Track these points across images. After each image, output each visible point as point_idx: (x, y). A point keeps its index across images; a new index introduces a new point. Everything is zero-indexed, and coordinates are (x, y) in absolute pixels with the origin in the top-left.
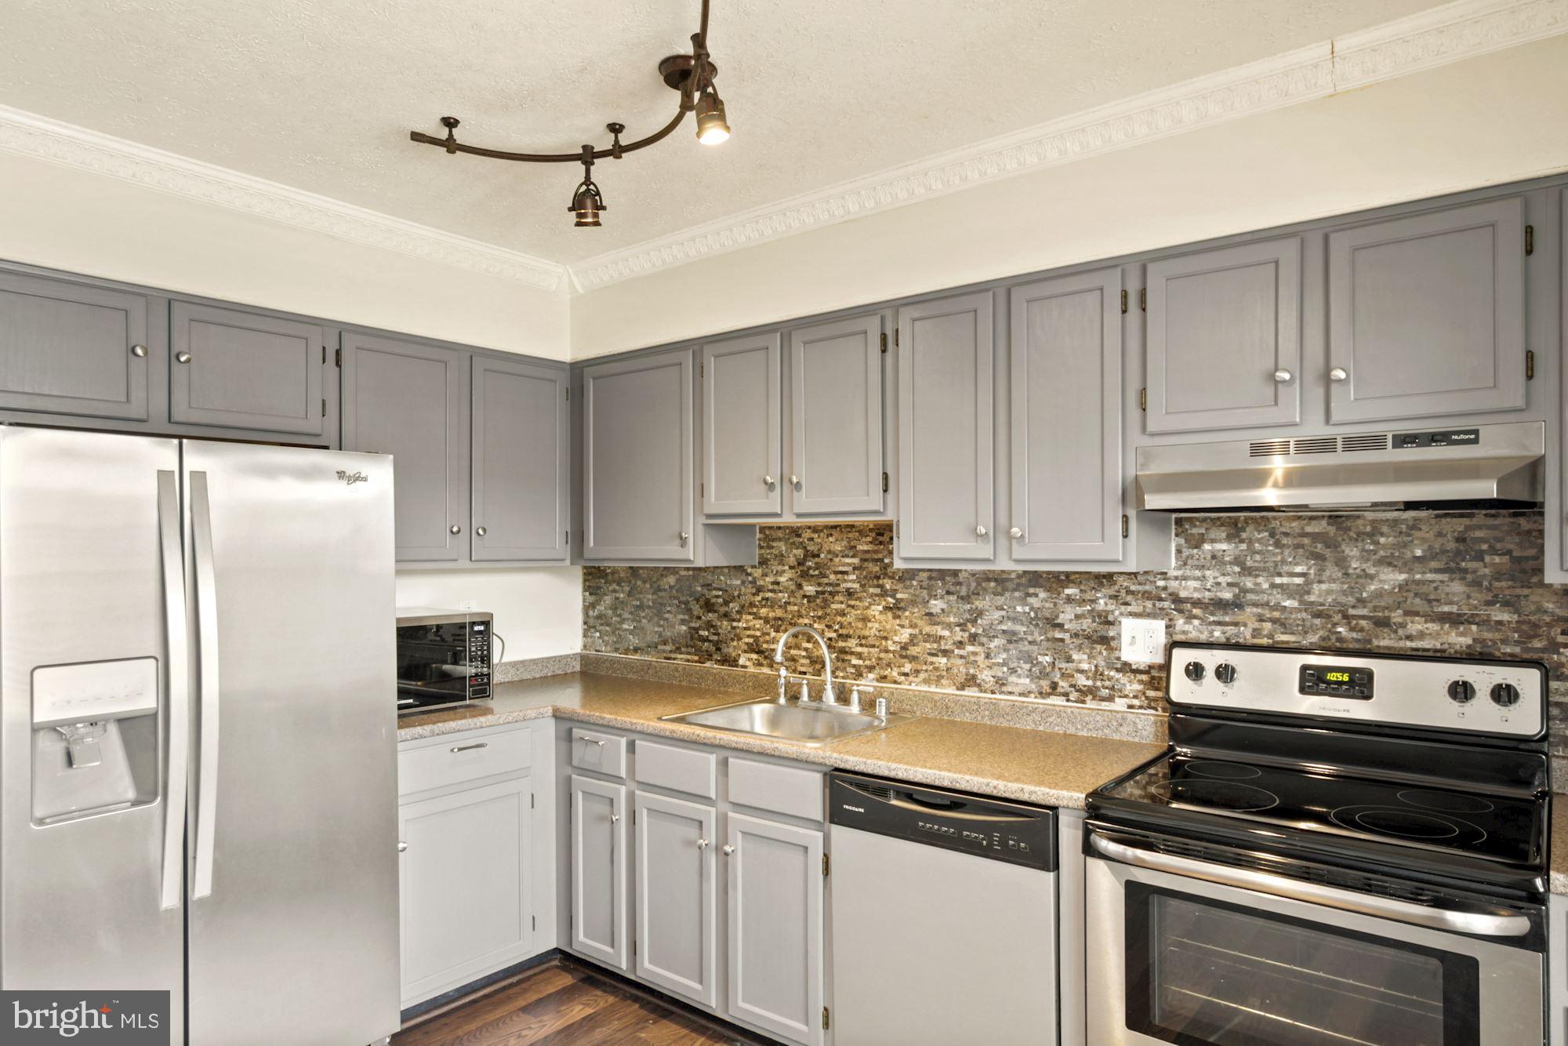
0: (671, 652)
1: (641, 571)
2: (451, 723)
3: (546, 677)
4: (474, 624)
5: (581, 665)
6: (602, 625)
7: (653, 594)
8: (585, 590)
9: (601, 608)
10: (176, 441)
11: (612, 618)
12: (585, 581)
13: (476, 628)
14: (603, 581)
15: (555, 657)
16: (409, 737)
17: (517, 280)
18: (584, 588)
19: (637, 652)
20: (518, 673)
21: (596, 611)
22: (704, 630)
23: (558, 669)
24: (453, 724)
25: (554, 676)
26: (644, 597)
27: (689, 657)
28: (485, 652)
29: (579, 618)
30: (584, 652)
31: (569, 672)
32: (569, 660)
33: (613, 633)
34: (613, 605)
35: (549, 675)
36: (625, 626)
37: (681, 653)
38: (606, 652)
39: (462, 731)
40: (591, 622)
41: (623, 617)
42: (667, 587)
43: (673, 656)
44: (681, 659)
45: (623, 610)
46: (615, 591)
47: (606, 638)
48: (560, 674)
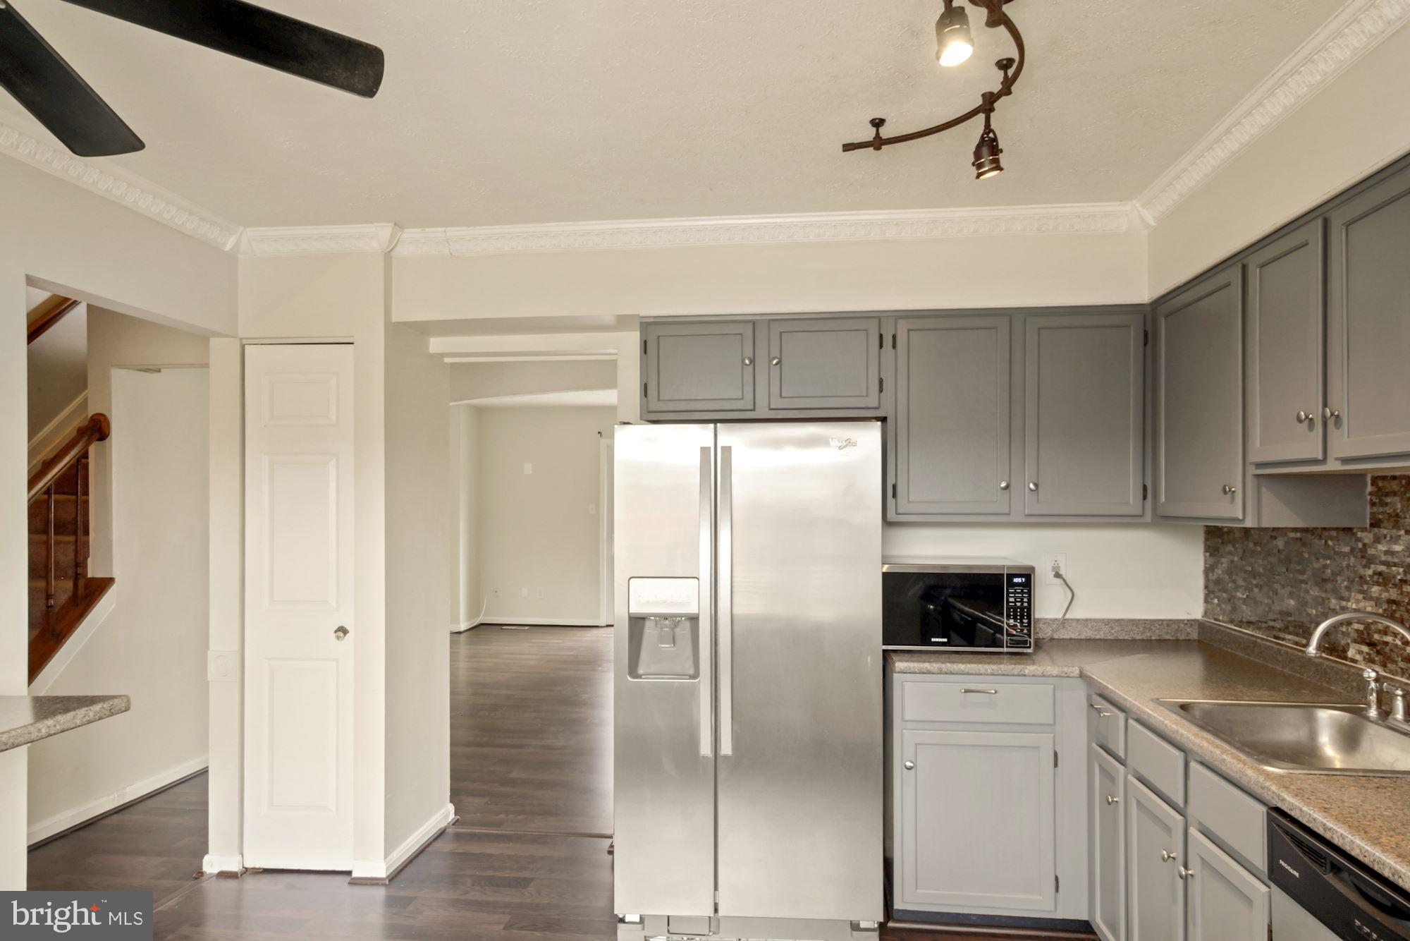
0: (1280, 630)
1: (1252, 532)
2: (960, 665)
3: (1150, 640)
4: (1011, 576)
5: (1199, 633)
6: (1220, 590)
7: (1263, 559)
8: (1206, 551)
9: (1219, 571)
10: (712, 426)
11: (1228, 584)
12: (1206, 540)
13: (1017, 580)
14: (1220, 541)
15: (1163, 620)
16: (916, 670)
17: (1077, 231)
18: (1205, 547)
19: (1249, 627)
20: (1113, 631)
21: (1215, 574)
22: (1311, 608)
23: (1167, 633)
24: (962, 667)
25: (1160, 640)
26: (1255, 562)
27: (1297, 639)
28: (1025, 604)
29: (1200, 582)
30: (1205, 619)
31: (1181, 638)
32: (1182, 625)
33: (1229, 600)
34: (1228, 568)
35: (1153, 638)
36: (1239, 595)
37: (1290, 633)
38: (1223, 622)
39: (970, 674)
40: (1211, 585)
41: (1237, 583)
42: (1276, 551)
43: (1282, 635)
44: (1289, 640)
45: (1237, 575)
46: (1230, 553)
47: (1223, 606)
48: (1169, 640)
